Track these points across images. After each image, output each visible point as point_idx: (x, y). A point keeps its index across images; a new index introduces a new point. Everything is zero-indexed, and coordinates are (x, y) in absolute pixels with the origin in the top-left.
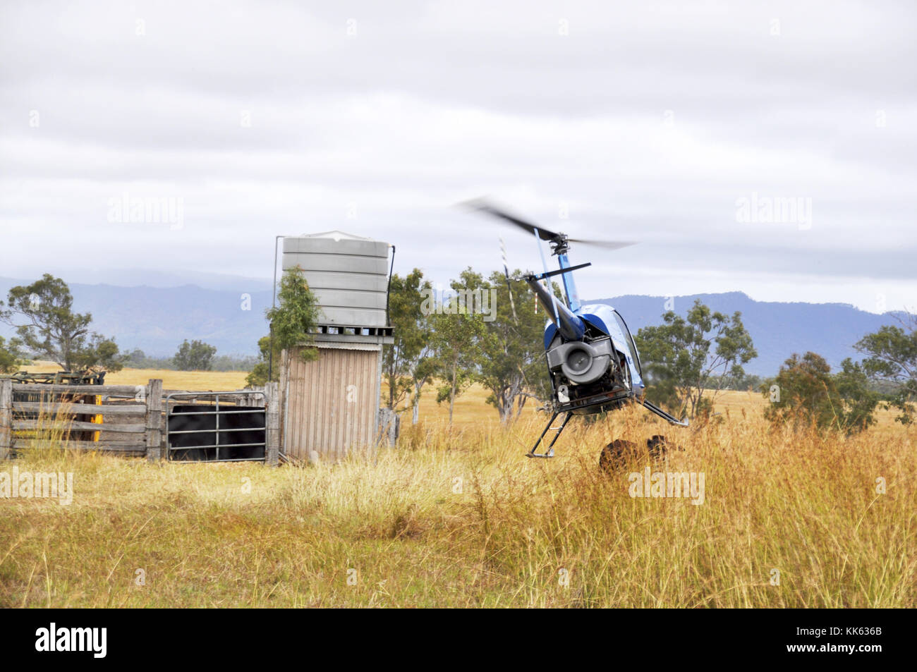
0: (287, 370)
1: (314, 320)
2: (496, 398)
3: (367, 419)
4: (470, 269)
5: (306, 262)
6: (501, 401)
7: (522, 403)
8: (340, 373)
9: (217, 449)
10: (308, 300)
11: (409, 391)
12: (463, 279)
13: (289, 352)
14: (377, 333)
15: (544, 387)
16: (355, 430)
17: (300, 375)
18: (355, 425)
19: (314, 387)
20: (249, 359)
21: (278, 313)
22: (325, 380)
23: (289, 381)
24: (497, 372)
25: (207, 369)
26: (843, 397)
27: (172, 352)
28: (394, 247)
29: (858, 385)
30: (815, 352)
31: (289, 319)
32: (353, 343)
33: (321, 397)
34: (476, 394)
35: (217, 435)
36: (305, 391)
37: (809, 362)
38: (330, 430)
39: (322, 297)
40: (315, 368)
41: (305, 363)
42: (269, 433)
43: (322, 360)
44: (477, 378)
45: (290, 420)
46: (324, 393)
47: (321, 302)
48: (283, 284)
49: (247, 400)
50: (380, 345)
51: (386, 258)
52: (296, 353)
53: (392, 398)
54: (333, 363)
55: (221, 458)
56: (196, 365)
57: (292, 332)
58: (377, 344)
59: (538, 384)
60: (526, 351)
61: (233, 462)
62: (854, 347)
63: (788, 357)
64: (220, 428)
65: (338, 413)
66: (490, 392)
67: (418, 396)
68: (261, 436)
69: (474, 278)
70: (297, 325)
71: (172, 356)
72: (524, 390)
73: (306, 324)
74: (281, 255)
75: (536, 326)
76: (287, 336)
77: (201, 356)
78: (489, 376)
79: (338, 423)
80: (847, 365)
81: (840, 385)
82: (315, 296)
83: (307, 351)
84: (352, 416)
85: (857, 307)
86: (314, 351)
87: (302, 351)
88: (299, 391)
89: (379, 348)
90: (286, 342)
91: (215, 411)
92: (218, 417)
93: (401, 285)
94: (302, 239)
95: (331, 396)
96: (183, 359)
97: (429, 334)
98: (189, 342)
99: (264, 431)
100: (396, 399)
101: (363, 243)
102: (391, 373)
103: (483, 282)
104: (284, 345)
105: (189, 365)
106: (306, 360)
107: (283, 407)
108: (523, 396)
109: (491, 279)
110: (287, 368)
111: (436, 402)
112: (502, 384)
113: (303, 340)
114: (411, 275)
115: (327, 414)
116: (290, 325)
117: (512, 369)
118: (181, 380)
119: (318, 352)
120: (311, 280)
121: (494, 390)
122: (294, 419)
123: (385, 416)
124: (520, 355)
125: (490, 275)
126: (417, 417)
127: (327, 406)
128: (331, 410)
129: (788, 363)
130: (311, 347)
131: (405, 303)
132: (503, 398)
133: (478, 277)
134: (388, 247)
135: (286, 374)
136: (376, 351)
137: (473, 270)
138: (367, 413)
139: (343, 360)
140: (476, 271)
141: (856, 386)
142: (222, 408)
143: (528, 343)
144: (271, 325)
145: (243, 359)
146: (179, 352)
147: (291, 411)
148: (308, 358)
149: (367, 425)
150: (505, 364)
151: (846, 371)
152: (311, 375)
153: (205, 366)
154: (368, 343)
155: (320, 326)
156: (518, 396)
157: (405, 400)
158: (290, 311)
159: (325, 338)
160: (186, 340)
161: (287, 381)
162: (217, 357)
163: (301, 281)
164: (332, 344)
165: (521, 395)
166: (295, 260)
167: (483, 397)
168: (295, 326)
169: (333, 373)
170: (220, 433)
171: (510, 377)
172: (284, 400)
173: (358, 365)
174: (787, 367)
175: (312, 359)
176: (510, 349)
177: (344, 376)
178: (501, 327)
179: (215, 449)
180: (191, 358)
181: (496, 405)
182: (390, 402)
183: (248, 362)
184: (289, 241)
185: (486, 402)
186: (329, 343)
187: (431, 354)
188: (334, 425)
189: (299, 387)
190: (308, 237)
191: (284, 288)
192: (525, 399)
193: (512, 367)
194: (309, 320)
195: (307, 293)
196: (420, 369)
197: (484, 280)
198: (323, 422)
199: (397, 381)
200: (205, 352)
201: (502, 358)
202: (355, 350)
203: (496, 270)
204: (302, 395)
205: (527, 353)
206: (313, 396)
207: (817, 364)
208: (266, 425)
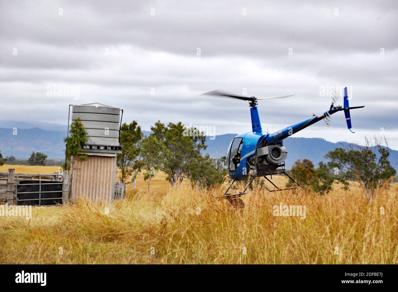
0: (73, 165)
1: (86, 143)
2: (170, 178)
3: (109, 187)
4: (159, 121)
5: (82, 116)
6: (172, 179)
7: (181, 180)
8: (97, 167)
9: (40, 201)
10: (83, 134)
11: (131, 175)
12: (156, 126)
13: (74, 157)
14: (114, 148)
15: (191, 173)
16: (104, 192)
17: (79, 167)
18: (104, 189)
19: (85, 173)
20: (62, 161)
21: (70, 139)
22: (91, 170)
23: (74, 170)
24: (171, 167)
25: (43, 165)
26: (319, 179)
27: (28, 157)
28: (122, 110)
29: (326, 173)
30: (308, 158)
31: (74, 142)
32: (104, 153)
33: (88, 177)
34: (162, 176)
35: (40, 194)
36: (82, 174)
37: (305, 163)
38: (92, 192)
39: (90, 132)
40: (86, 164)
41: (81, 162)
42: (64, 193)
43: (90, 160)
44: (162, 169)
45: (75, 187)
46: (90, 176)
47: (89, 134)
48: (72, 126)
49: (55, 178)
50: (116, 154)
51: (119, 115)
52: (78, 158)
53: (123, 178)
54: (94, 162)
55: (42, 204)
56: (38, 163)
57: (75, 148)
58: (114, 154)
59: (188, 172)
60: (183, 158)
61: (48, 206)
62: (324, 157)
63: (296, 160)
64: (41, 191)
65: (96, 184)
66: (167, 175)
67: (135, 177)
68: (60, 195)
69: (161, 125)
70: (78, 145)
71: (28, 159)
72: (182, 175)
73: (83, 144)
74: (71, 113)
75: (188, 147)
76: (73, 150)
77: (40, 159)
78: (167, 168)
79: (96, 189)
80: (321, 164)
81: (318, 173)
82: (87, 132)
83: (83, 156)
84: (103, 186)
85: (325, 140)
86: (86, 157)
87: (80, 156)
88: (79, 174)
89: (115, 155)
90: (73, 152)
91: (39, 183)
92: (40, 186)
93: (127, 128)
94: (81, 106)
95: (93, 177)
96: (33, 160)
97: (140, 150)
98: (35, 153)
99: (62, 192)
100: (125, 178)
101: (109, 108)
102: (123, 167)
103: (165, 127)
104: (72, 154)
105: (35, 163)
106: (82, 160)
107: (71, 181)
108: (182, 178)
109: (168, 126)
110: (73, 164)
111: (144, 180)
112: (173, 172)
113: (80, 151)
114: (131, 123)
115: (91, 184)
116: (74, 145)
117: (177, 166)
118: (31, 170)
119: (87, 157)
120: (85, 125)
121: (169, 174)
122: (76, 187)
123: (119, 186)
124: (181, 159)
125: (168, 124)
126: (135, 186)
127: (91, 181)
128: (93, 183)
129: (296, 163)
130: (84, 155)
131: (128, 135)
132: (173, 178)
133: (163, 125)
134: (120, 110)
135: (73, 167)
136: (114, 157)
137: (160, 122)
138: (109, 185)
139: (99, 160)
140: (162, 122)
141: (325, 174)
142: (42, 182)
143: (184, 154)
144: (66, 144)
145: (59, 161)
146: (31, 157)
147: (75, 184)
148: (83, 160)
149: (109, 190)
150: (174, 163)
151: (321, 167)
152: (84, 167)
153: (42, 164)
154: (110, 153)
155: (88, 145)
156: (180, 177)
157: (129, 179)
158: (75, 138)
159: (91, 151)
160: (34, 152)
161: (73, 170)
162: (48, 160)
163: (80, 125)
164: (94, 153)
165: (181, 177)
166: (77, 116)
167: (165, 178)
168: (77, 145)
169: (94, 167)
170: (41, 193)
171: (176, 169)
172: (72, 178)
173: (106, 163)
174: (296, 165)
175: (85, 160)
176: (176, 157)
177: (99, 168)
178: (172, 147)
179: (39, 200)
180: (36, 160)
181: (170, 181)
182: (122, 180)
183: (62, 162)
184: (75, 107)
185: (166, 180)
186: (92, 153)
187: (142, 159)
188: (94, 190)
189: (79, 173)
190: (84, 105)
191: (73, 128)
192: (183, 178)
193: (177, 165)
194: (84, 142)
195: (83, 130)
196: (136, 165)
197: (165, 126)
198: (89, 188)
199: (125, 170)
200: (42, 157)
201: (173, 161)
202: (105, 156)
203: (170, 122)
204: (80, 176)
205: (184, 159)
206: (85, 177)
207: (309, 164)
208: (63, 190)
